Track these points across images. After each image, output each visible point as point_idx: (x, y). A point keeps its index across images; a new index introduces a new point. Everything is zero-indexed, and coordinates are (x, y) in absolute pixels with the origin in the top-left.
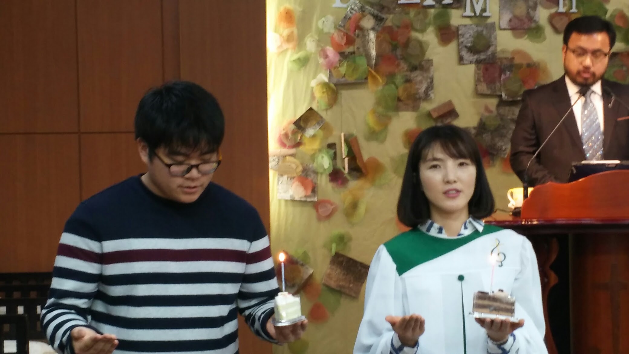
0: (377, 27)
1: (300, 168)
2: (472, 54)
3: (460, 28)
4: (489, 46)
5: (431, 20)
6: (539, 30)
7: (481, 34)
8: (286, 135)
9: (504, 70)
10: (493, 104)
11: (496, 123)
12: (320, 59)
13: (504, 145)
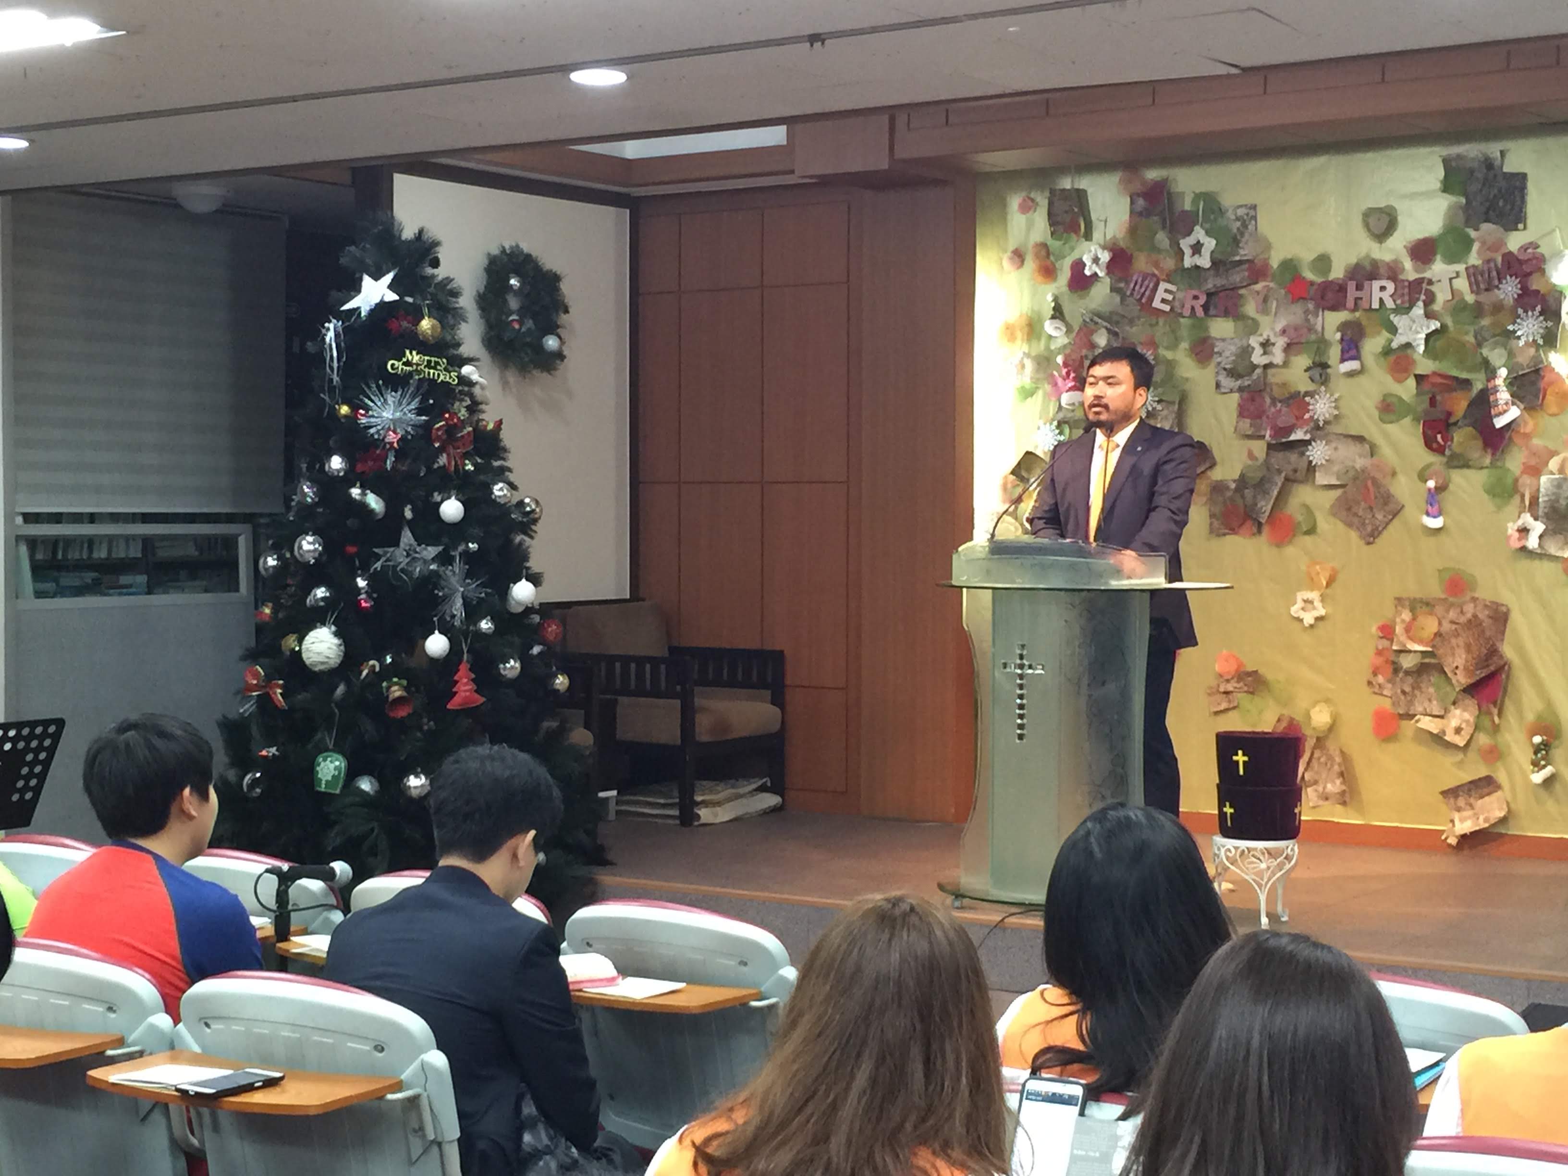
2: (1233, 379)
4: (1255, 367)
5: (1184, 332)
6: (1322, 344)
7: (1247, 351)
8: (1005, 488)
9: (1274, 401)
10: (1259, 448)
11: (1259, 475)
12: (1048, 387)
13: (1265, 505)
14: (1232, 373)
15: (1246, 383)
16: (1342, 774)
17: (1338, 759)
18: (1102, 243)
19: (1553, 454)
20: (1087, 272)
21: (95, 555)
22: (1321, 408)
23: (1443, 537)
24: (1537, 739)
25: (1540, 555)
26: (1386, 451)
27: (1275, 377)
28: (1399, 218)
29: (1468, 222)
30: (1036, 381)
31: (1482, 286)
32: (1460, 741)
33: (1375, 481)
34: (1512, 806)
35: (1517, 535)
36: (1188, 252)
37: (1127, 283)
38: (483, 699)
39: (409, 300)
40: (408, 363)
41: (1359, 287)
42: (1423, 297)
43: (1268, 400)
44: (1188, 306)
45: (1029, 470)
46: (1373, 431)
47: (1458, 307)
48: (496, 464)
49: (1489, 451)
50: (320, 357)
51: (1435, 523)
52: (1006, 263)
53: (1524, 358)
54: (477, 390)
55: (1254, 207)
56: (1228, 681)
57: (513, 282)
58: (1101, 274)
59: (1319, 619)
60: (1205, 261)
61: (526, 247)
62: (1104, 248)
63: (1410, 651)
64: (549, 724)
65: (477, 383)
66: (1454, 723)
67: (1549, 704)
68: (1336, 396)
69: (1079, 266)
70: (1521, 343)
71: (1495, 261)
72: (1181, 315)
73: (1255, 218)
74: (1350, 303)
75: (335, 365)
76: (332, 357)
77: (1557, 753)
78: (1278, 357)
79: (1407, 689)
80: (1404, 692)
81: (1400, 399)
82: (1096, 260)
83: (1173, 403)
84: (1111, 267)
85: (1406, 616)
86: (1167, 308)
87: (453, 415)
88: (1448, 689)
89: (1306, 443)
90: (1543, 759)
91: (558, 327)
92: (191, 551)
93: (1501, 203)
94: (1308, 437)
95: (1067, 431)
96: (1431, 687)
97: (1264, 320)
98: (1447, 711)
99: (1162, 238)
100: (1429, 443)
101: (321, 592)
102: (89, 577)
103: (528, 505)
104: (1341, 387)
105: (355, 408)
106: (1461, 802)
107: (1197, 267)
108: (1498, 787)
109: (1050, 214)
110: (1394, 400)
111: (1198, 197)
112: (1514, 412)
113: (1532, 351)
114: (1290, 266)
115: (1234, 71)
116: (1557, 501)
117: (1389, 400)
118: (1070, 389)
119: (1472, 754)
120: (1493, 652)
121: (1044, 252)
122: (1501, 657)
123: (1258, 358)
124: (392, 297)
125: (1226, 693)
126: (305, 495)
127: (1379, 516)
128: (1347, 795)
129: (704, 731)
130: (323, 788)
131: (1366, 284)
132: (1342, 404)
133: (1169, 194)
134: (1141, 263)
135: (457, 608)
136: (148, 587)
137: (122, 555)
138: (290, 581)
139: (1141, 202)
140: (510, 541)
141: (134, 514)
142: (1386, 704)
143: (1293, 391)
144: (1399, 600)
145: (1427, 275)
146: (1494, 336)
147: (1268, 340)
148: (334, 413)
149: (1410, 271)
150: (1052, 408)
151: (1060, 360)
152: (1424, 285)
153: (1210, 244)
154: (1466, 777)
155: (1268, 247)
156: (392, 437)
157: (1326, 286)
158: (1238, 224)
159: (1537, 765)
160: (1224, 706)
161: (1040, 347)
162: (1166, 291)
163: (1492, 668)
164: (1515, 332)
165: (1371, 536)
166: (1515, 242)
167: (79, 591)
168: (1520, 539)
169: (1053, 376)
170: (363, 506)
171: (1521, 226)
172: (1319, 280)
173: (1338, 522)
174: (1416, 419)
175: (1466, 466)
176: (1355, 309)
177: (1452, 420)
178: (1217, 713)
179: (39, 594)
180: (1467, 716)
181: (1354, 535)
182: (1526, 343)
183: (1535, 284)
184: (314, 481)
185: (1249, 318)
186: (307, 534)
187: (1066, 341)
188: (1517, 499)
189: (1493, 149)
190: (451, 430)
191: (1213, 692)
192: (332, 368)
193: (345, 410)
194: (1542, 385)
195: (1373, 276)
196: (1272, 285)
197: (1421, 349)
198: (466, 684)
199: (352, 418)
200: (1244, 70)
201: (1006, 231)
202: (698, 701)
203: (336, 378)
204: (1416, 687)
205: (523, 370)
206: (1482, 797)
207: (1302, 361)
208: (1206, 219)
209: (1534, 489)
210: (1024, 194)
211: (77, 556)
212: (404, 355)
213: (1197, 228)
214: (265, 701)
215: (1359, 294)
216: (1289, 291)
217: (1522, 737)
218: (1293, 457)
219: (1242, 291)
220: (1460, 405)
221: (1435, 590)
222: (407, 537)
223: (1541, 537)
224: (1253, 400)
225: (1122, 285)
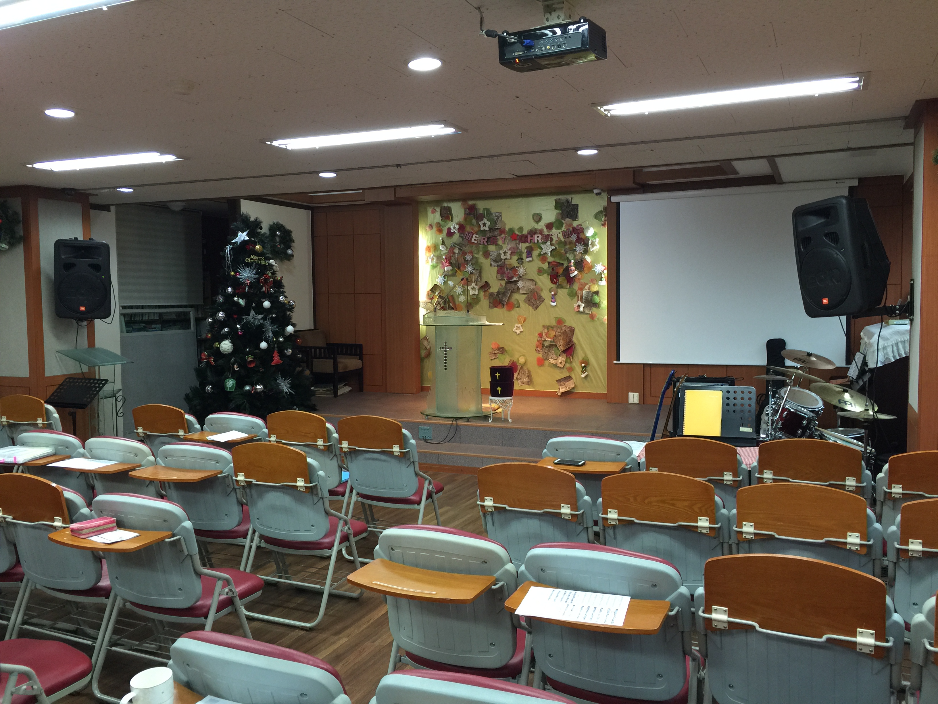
0: (460, 253)
1: (433, 308)
2: (495, 263)
3: (491, 252)
4: (502, 259)
5: (481, 249)
6: (521, 253)
7: (499, 255)
8: (428, 294)
9: (507, 269)
10: (503, 283)
11: (503, 290)
12: (441, 265)
13: (505, 300)
14: (495, 261)
15: (499, 264)
16: (528, 376)
17: (527, 372)
18: (456, 222)
19: (587, 284)
20: (452, 231)
21: (144, 319)
22: (521, 271)
23: (556, 309)
24: (583, 365)
25: (584, 313)
26: (539, 283)
27: (507, 262)
28: (543, 217)
29: (562, 218)
30: (436, 263)
31: (566, 236)
32: (562, 366)
33: (537, 292)
34: (576, 384)
35: (577, 307)
36: (482, 226)
37: (464, 235)
38: (282, 362)
39: (253, 239)
40: (252, 259)
41: (531, 236)
42: (550, 240)
43: (506, 269)
44: (482, 242)
45: (435, 290)
46: (535, 277)
47: (560, 242)
48: (281, 290)
49: (569, 284)
50: (224, 257)
51: (554, 304)
52: (427, 228)
53: (578, 258)
54: (274, 267)
55: (501, 213)
56: (495, 350)
57: (278, 233)
58: (456, 232)
59: (520, 332)
60: (487, 228)
61: (281, 222)
62: (457, 224)
63: (547, 341)
64: (299, 369)
65: (274, 265)
66: (560, 361)
67: (586, 356)
68: (525, 268)
69: (449, 229)
70: (578, 253)
71: (570, 229)
72: (480, 244)
73: (501, 216)
74: (529, 241)
75: (229, 259)
76: (228, 257)
77: (588, 369)
78: (508, 256)
79: (546, 352)
80: (545, 353)
81: (543, 269)
82: (454, 228)
83: (478, 270)
84: (459, 229)
85: (546, 331)
86: (476, 242)
87: (267, 275)
88: (558, 351)
89: (517, 281)
90: (584, 370)
91: (291, 247)
92: (174, 317)
93: (571, 213)
94: (517, 280)
95: (447, 278)
96: (553, 351)
97: (504, 246)
98: (557, 358)
99: (474, 221)
100: (552, 281)
101: (226, 330)
102: (142, 325)
103: (292, 303)
104: (526, 265)
105: (235, 273)
106: (562, 383)
107: (484, 230)
108: (572, 379)
109: (441, 214)
110: (542, 269)
111: (484, 209)
112: (576, 272)
113: (581, 255)
114: (511, 230)
115: (515, 177)
116: (588, 297)
117: (540, 269)
118: (448, 266)
119: (565, 370)
120: (570, 341)
121: (439, 225)
122: (573, 342)
123: (503, 257)
124: (247, 238)
125: (495, 354)
126: (220, 300)
127: (538, 302)
128: (530, 383)
129: (340, 369)
130: (228, 390)
131: (534, 235)
132: (526, 270)
133: (476, 208)
134: (468, 229)
135: (270, 334)
136: (161, 328)
137: (153, 318)
138: (216, 326)
139: (468, 211)
140: (285, 314)
141: (156, 306)
142: (541, 356)
143: (513, 266)
144: (544, 326)
145: (551, 233)
146: (570, 250)
147: (505, 252)
148: (229, 274)
149: (546, 232)
150: (442, 271)
151: (444, 257)
152: (550, 236)
153: (488, 223)
154: (563, 376)
155: (505, 224)
156: (247, 282)
157: (522, 236)
158: (496, 217)
159: (583, 372)
160: (494, 357)
161: (438, 253)
162: (476, 237)
163: (570, 345)
164: (576, 250)
165: (536, 308)
166: (575, 224)
167: (139, 330)
168: (578, 309)
169: (442, 262)
170: (238, 303)
171: (577, 219)
172: (520, 234)
173: (527, 304)
174: (548, 274)
175: (562, 288)
176: (530, 243)
177: (559, 275)
178: (492, 360)
179: (128, 332)
180: (563, 359)
181: (531, 308)
182: (579, 253)
183: (581, 236)
184: (222, 296)
185: (500, 245)
186: (220, 311)
187: (446, 251)
188: (576, 297)
189: (569, 197)
190: (266, 280)
191: (491, 353)
192: (228, 260)
193: (233, 273)
194: (583, 265)
195: (535, 233)
196: (506, 235)
197: (550, 254)
198: (276, 357)
199: (235, 276)
200: (518, 176)
201: (427, 218)
202: (339, 360)
203: (229, 262)
204: (549, 351)
205: (282, 260)
206: (568, 381)
207: (515, 258)
208: (487, 216)
209: (582, 294)
210: (433, 208)
211: (138, 319)
212: (251, 257)
213: (484, 219)
214: (208, 363)
215: (531, 238)
216: (511, 237)
217: (579, 364)
218: (513, 285)
219: (498, 237)
220: (561, 271)
221: (554, 323)
222: (252, 313)
223: (583, 308)
224: (501, 269)
225: (462, 235)
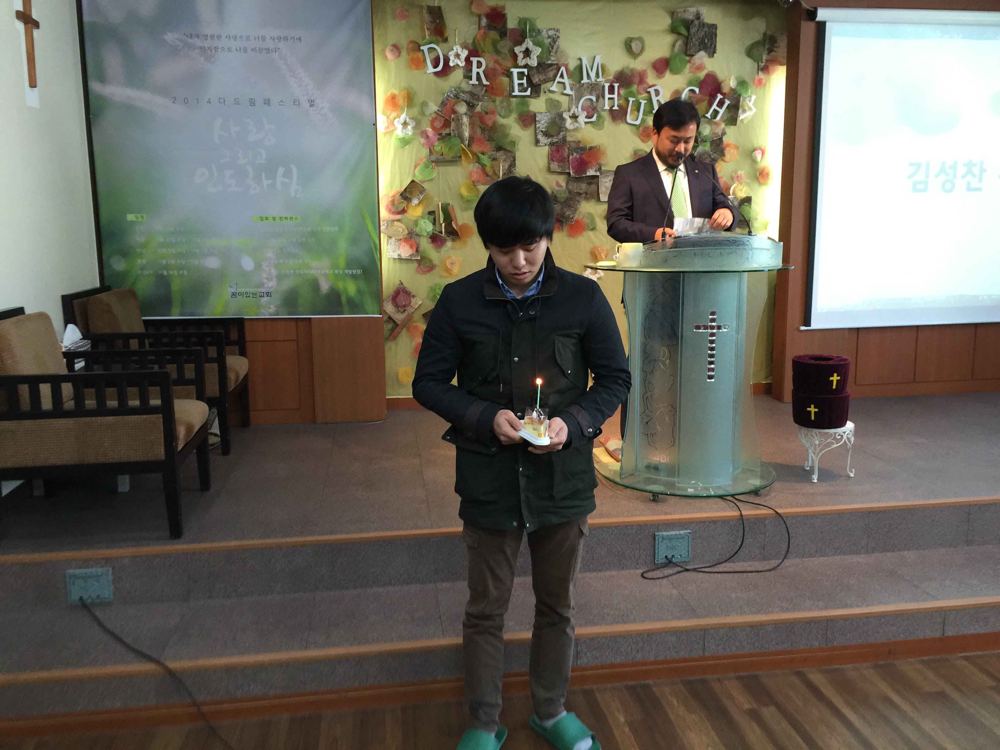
0: (469, 113)
1: (406, 232)
2: (546, 138)
3: (537, 115)
4: (565, 130)
5: (514, 107)
6: (601, 118)
7: (560, 120)
9: (571, 151)
10: (562, 180)
11: (565, 196)
12: (423, 138)
14: (546, 134)
15: (555, 140)
18: (461, 44)
20: (451, 64)
27: (572, 137)
28: (646, 44)
29: (689, 51)
30: (413, 133)
36: (521, 56)
43: (568, 151)
55: (560, 31)
62: (463, 47)
72: (512, 96)
73: (559, 37)
78: (582, 125)
82: (457, 56)
83: (509, 151)
89: (596, 177)
94: (598, 174)
95: (436, 167)
97: (566, 102)
99: (502, 45)
107: (528, 65)
111: (523, 20)
121: (416, 47)
123: (568, 125)
133: (505, 17)
139: (483, 21)
143: (583, 145)
147: (573, 115)
149: (652, 77)
150: (426, 152)
151: (429, 121)
155: (567, 56)
158: (549, 40)
161: (415, 112)
169: (426, 131)
171: (714, 56)
185: (555, 100)
187: (437, 109)
189: (701, 9)
201: (386, 31)
208: (530, 35)
210: (399, 6)
213: (527, 40)
218: (584, 185)
224: (558, 151)
225: (471, 74)
